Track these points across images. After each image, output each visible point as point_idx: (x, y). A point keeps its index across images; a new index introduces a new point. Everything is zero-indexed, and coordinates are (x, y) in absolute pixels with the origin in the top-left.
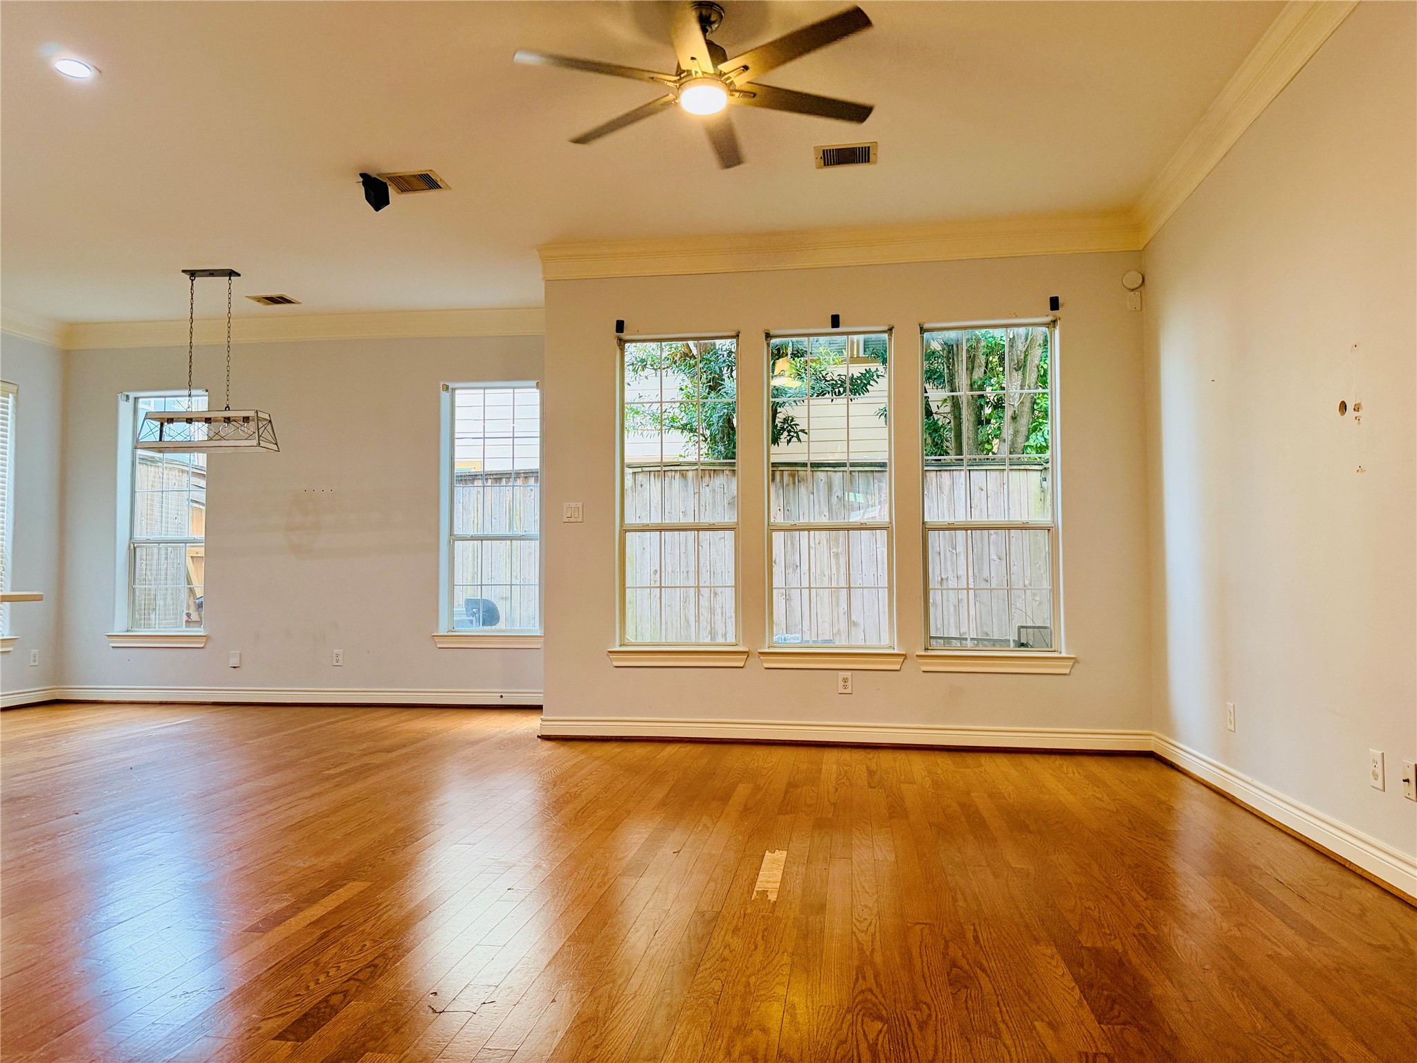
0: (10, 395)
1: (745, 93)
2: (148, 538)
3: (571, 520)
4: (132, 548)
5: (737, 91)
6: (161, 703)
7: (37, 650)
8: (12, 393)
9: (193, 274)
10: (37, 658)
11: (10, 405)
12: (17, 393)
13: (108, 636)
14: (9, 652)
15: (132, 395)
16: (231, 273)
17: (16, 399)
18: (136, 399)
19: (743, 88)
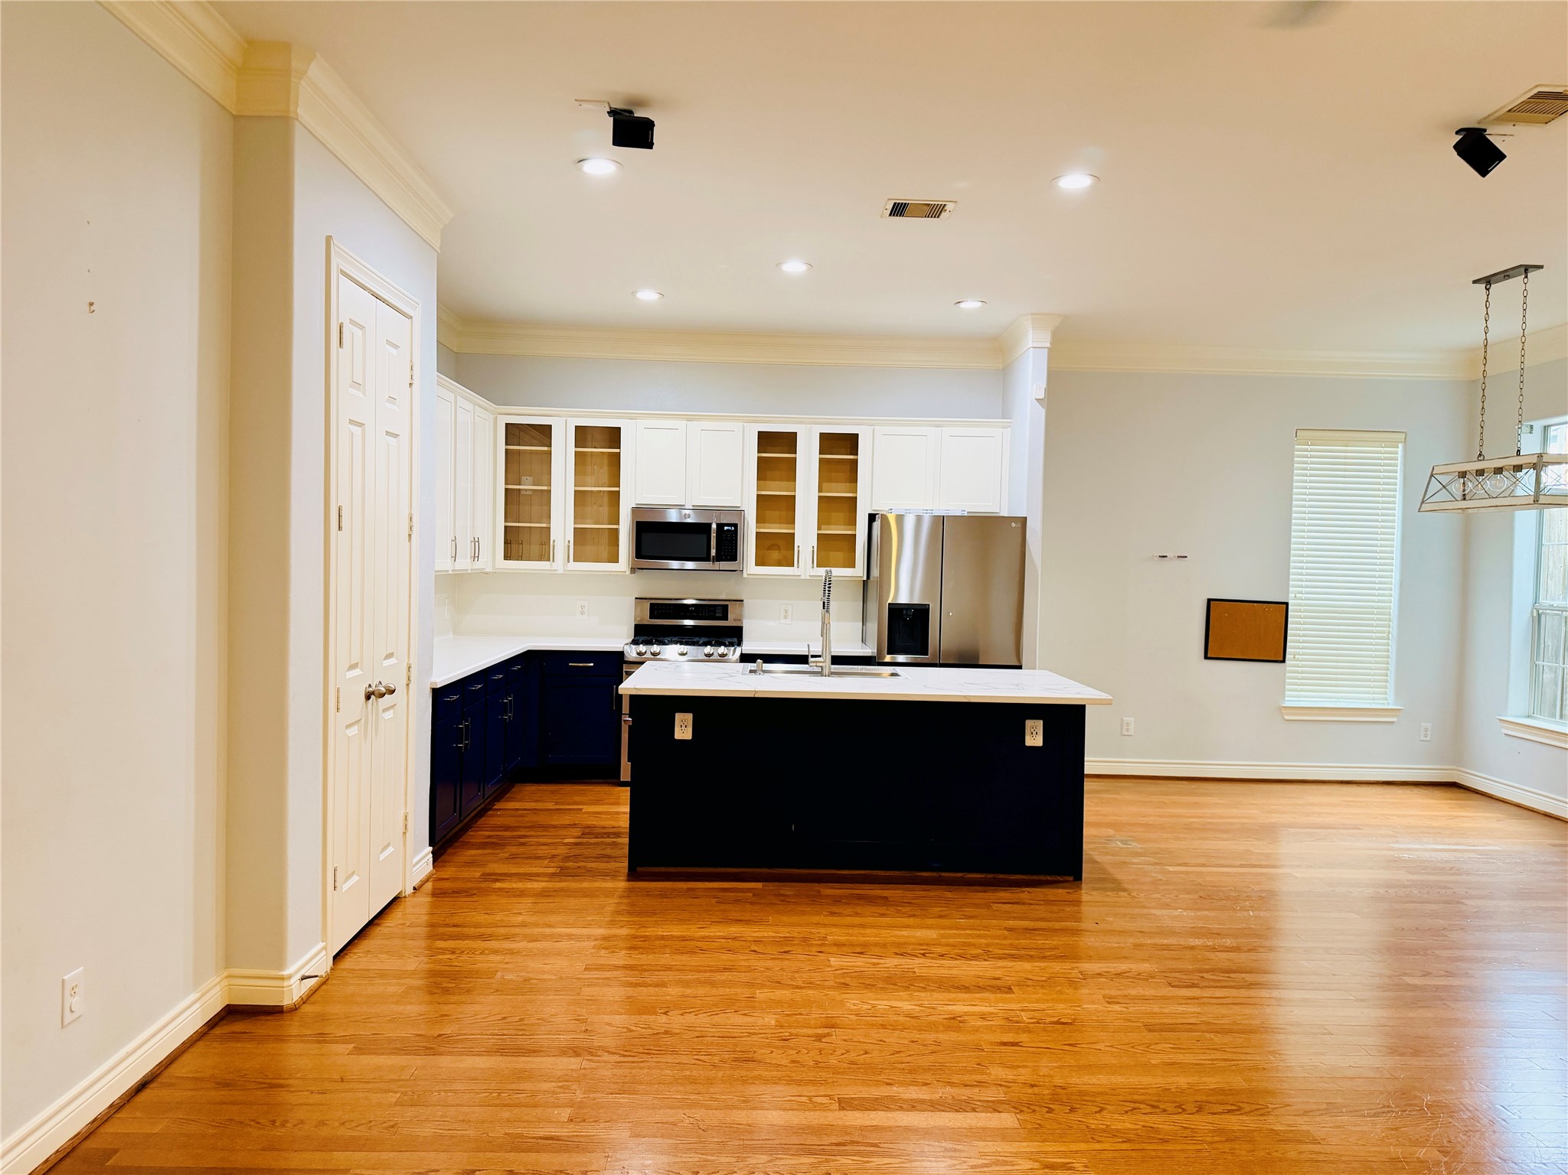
0: (1400, 445)
2: (1551, 603)
4: (1535, 614)
7: (1430, 724)
8: (1401, 442)
9: (1488, 281)
10: (1429, 733)
11: (1400, 455)
12: (1405, 442)
13: (1500, 720)
14: (1393, 722)
15: (1538, 425)
16: (1528, 269)
17: (1405, 450)
18: (1546, 428)
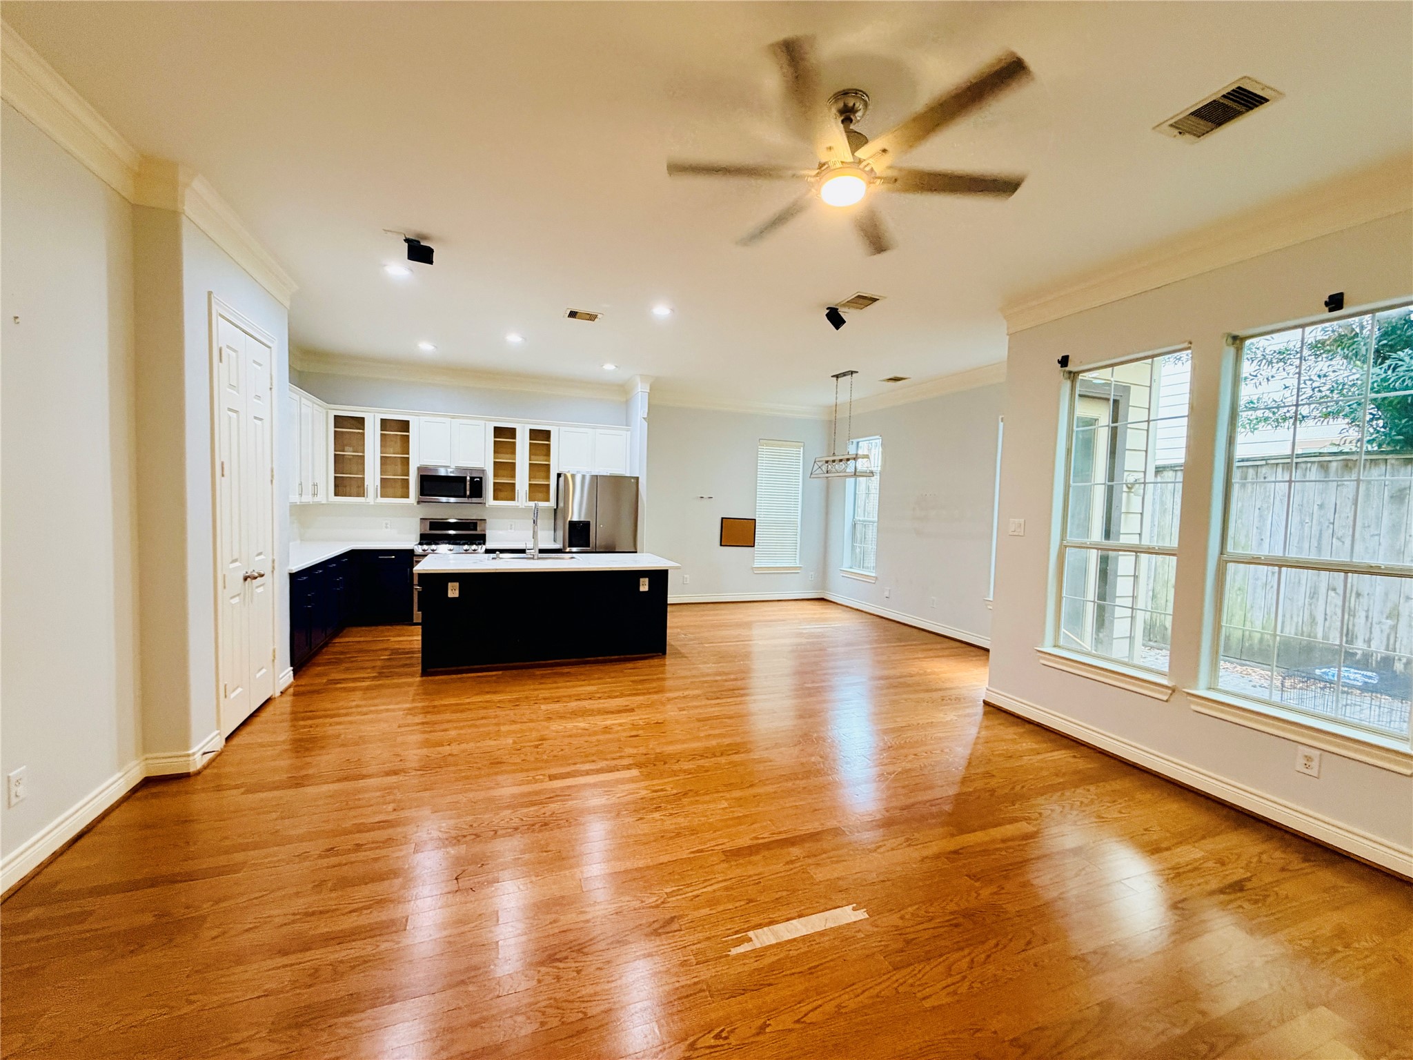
0: (802, 448)
1: (886, 180)
2: (859, 518)
3: (1015, 534)
4: (853, 524)
5: (879, 178)
6: (857, 610)
7: (813, 573)
9: (837, 376)
10: (813, 577)
11: (802, 453)
12: (804, 446)
13: (840, 570)
14: (799, 573)
15: (855, 441)
16: (852, 372)
17: (804, 451)
19: (884, 175)
